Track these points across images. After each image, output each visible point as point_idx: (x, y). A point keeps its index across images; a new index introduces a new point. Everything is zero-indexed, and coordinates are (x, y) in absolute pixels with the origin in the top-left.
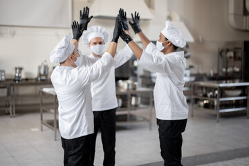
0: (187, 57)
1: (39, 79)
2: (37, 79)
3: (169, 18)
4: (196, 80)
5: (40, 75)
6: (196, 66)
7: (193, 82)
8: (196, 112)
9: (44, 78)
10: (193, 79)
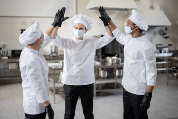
0: (166, 38)
1: (51, 56)
2: (50, 56)
3: (152, 7)
4: (173, 56)
5: (52, 53)
6: (174, 44)
7: (170, 57)
8: (170, 81)
9: (54, 55)
10: (170, 55)
